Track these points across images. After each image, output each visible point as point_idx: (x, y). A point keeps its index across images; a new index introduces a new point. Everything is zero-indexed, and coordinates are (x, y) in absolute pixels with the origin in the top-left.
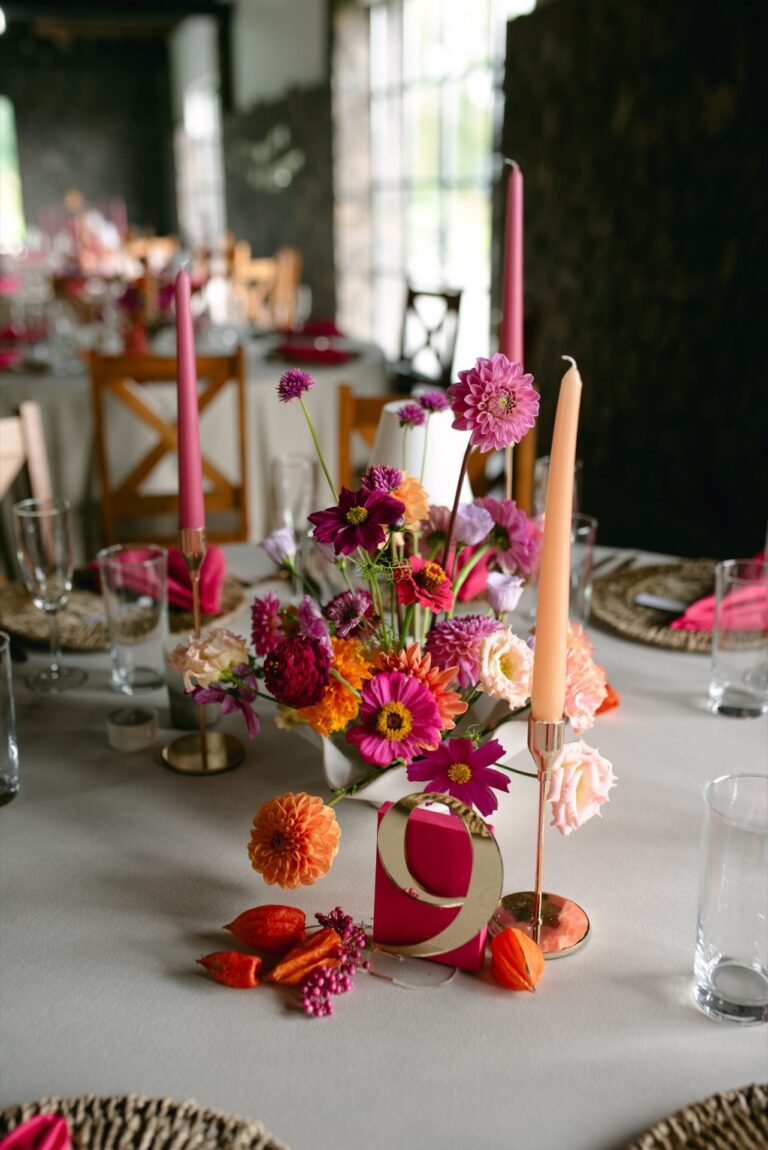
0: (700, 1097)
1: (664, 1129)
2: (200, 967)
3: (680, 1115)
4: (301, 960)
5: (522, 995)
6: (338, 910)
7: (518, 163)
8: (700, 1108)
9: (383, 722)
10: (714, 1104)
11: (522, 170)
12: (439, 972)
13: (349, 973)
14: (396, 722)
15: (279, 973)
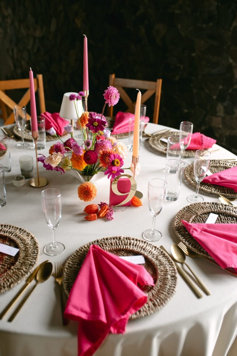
0: (178, 211)
1: (177, 217)
2: (85, 219)
3: (177, 214)
4: (103, 212)
5: (140, 207)
6: (101, 202)
7: (86, 35)
8: (179, 212)
9: (116, 163)
10: (180, 212)
11: (87, 37)
12: (125, 208)
13: (112, 211)
14: (117, 163)
15: (101, 215)
